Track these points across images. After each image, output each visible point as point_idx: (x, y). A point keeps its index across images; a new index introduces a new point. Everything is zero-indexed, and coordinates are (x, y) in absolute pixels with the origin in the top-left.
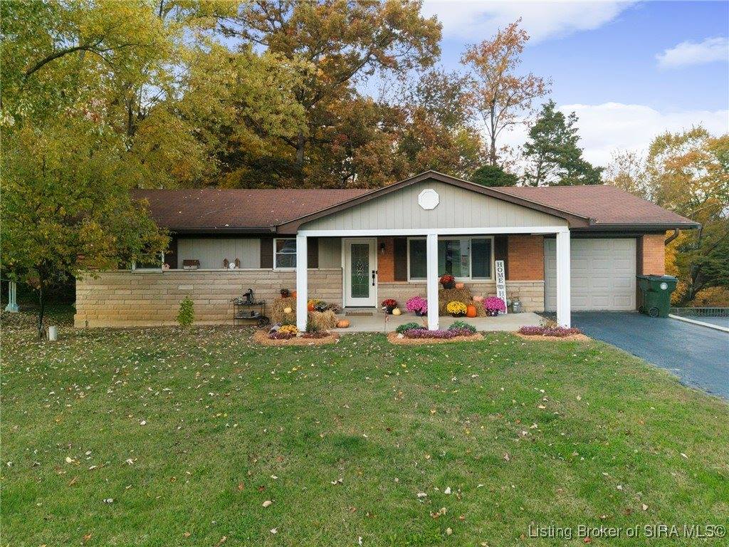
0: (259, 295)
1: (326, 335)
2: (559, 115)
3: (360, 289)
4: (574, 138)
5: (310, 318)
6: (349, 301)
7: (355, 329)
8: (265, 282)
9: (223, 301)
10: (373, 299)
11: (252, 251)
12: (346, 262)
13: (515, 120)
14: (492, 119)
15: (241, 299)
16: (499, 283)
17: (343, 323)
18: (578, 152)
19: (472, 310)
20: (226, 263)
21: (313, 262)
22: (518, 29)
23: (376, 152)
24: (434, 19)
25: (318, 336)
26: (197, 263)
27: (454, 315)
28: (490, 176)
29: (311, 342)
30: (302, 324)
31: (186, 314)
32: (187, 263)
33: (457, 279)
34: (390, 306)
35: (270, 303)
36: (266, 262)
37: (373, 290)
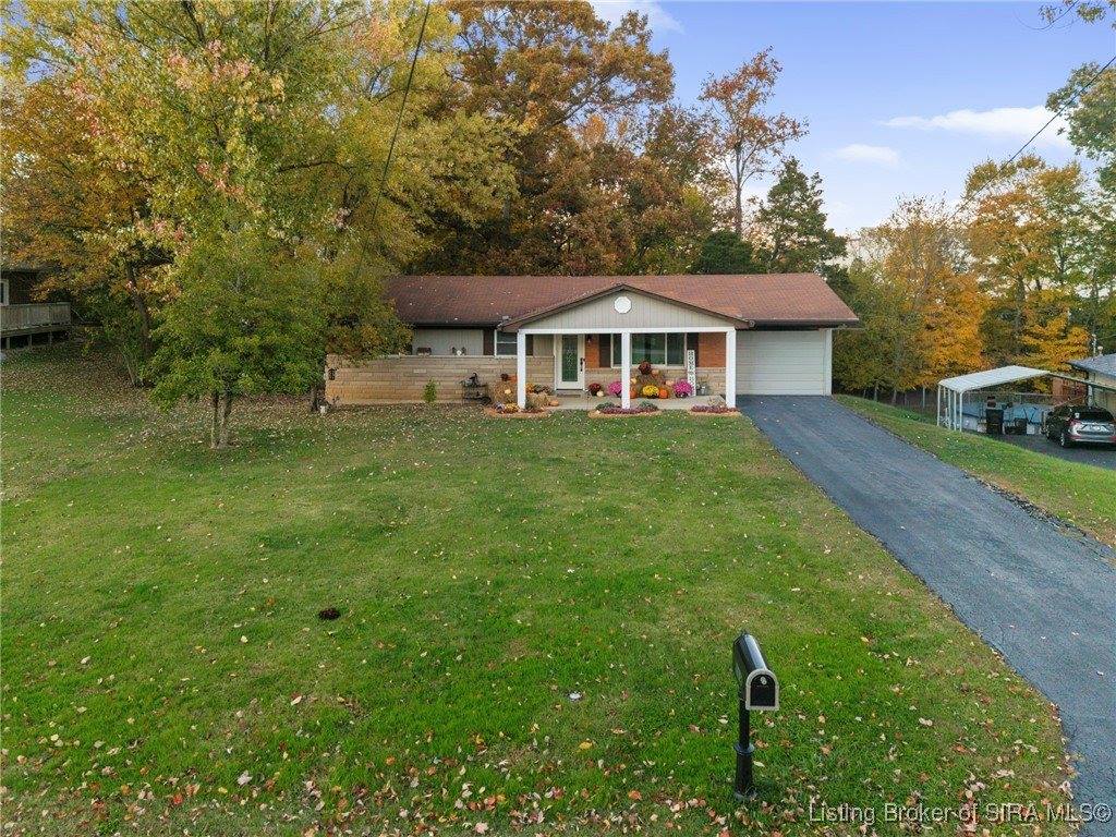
0: (483, 378)
1: (541, 411)
2: (801, 176)
3: (570, 375)
4: (816, 202)
5: (528, 398)
6: (560, 384)
7: (563, 408)
8: (488, 367)
9: (452, 383)
10: (581, 383)
11: (476, 341)
12: (558, 352)
13: (764, 167)
14: (738, 164)
15: (470, 382)
16: (689, 370)
17: (554, 402)
18: (822, 218)
19: (663, 392)
20: (454, 351)
21: (529, 351)
22: (767, 60)
23: (593, 221)
24: (665, 57)
25: (534, 412)
26: (429, 350)
27: (649, 397)
28: (724, 244)
29: (530, 416)
30: (522, 403)
31: (430, 393)
32: (421, 350)
33: (653, 366)
34: (594, 389)
35: (492, 385)
36: (488, 351)
37: (581, 375)
